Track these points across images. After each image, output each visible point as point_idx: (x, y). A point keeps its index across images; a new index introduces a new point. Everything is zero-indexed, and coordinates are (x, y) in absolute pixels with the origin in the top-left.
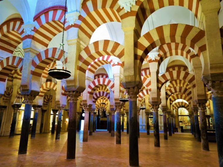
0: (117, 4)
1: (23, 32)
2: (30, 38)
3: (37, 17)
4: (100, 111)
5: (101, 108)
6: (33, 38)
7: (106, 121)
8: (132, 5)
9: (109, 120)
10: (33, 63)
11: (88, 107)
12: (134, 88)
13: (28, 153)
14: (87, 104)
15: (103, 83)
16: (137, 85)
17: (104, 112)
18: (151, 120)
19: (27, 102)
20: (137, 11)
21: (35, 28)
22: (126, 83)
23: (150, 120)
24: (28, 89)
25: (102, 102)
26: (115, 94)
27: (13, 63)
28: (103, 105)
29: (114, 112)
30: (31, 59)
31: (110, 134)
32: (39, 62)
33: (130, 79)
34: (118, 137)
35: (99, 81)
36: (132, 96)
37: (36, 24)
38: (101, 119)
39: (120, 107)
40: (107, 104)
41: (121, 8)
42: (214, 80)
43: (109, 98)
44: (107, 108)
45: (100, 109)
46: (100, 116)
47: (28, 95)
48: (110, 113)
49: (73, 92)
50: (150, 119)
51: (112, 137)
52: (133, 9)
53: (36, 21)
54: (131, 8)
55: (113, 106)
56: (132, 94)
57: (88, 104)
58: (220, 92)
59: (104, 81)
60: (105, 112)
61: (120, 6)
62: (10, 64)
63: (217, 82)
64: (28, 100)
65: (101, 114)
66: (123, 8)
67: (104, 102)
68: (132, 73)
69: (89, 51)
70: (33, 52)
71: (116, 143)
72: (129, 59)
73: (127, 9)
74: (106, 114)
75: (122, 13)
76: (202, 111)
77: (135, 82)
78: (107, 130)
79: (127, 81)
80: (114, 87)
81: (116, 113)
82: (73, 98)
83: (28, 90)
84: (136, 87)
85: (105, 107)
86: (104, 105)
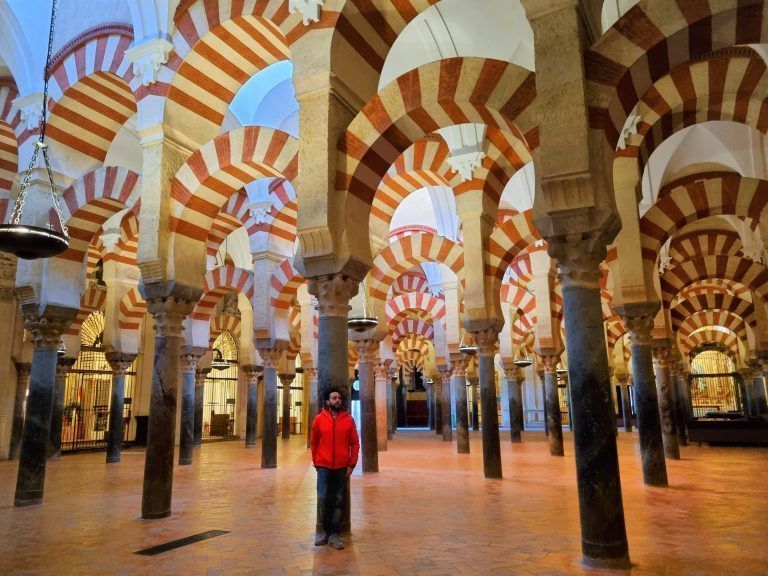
0: (444, 163)
1: (247, 216)
2: (265, 231)
3: (275, 184)
4: (404, 372)
5: (407, 363)
6: (272, 230)
7: (424, 403)
8: (475, 167)
9: (432, 396)
10: (274, 281)
11: (382, 366)
12: (486, 331)
13: (278, 467)
14: (379, 359)
15: (417, 305)
16: (493, 327)
17: (417, 376)
18: (563, 394)
19: (269, 364)
20: (485, 178)
21: (273, 208)
22: (471, 322)
23: (560, 394)
24: (268, 336)
25: (410, 346)
26: (448, 332)
27: (229, 282)
28: (412, 356)
29: (448, 376)
30: (269, 274)
31: (441, 436)
32: (287, 280)
33: (477, 316)
34: (461, 437)
35: (406, 301)
36: (484, 347)
37: (274, 199)
38: (408, 397)
39: (463, 364)
40: (427, 352)
41: (453, 172)
42: (632, 315)
43: (432, 337)
44: (426, 363)
45: (405, 366)
46: (405, 386)
47: (269, 350)
48: (437, 380)
49: (366, 341)
50: (559, 390)
51: (446, 442)
52: (478, 176)
53: (273, 193)
54: (472, 172)
55: (444, 358)
56: (484, 344)
57: (383, 360)
58: (641, 336)
59: (419, 301)
60: (420, 374)
61: (450, 169)
62: (223, 283)
63: (636, 318)
64: (269, 361)
65: (407, 380)
66: (457, 171)
67: (416, 348)
68: (481, 303)
69: (393, 257)
70: (272, 259)
71: (459, 452)
72: (474, 274)
73: (465, 175)
74: (422, 381)
75: (455, 182)
76: (662, 367)
77: (488, 320)
78: (428, 429)
79: (473, 318)
80: (444, 314)
81: (452, 377)
82: (366, 355)
83: (269, 340)
84: (491, 331)
85: (420, 361)
86: (416, 354)
